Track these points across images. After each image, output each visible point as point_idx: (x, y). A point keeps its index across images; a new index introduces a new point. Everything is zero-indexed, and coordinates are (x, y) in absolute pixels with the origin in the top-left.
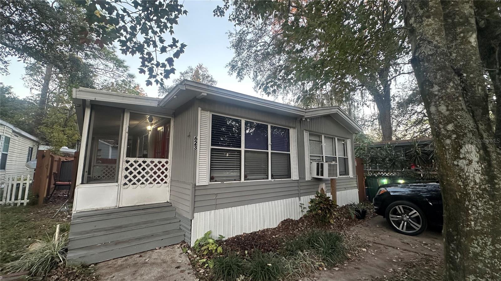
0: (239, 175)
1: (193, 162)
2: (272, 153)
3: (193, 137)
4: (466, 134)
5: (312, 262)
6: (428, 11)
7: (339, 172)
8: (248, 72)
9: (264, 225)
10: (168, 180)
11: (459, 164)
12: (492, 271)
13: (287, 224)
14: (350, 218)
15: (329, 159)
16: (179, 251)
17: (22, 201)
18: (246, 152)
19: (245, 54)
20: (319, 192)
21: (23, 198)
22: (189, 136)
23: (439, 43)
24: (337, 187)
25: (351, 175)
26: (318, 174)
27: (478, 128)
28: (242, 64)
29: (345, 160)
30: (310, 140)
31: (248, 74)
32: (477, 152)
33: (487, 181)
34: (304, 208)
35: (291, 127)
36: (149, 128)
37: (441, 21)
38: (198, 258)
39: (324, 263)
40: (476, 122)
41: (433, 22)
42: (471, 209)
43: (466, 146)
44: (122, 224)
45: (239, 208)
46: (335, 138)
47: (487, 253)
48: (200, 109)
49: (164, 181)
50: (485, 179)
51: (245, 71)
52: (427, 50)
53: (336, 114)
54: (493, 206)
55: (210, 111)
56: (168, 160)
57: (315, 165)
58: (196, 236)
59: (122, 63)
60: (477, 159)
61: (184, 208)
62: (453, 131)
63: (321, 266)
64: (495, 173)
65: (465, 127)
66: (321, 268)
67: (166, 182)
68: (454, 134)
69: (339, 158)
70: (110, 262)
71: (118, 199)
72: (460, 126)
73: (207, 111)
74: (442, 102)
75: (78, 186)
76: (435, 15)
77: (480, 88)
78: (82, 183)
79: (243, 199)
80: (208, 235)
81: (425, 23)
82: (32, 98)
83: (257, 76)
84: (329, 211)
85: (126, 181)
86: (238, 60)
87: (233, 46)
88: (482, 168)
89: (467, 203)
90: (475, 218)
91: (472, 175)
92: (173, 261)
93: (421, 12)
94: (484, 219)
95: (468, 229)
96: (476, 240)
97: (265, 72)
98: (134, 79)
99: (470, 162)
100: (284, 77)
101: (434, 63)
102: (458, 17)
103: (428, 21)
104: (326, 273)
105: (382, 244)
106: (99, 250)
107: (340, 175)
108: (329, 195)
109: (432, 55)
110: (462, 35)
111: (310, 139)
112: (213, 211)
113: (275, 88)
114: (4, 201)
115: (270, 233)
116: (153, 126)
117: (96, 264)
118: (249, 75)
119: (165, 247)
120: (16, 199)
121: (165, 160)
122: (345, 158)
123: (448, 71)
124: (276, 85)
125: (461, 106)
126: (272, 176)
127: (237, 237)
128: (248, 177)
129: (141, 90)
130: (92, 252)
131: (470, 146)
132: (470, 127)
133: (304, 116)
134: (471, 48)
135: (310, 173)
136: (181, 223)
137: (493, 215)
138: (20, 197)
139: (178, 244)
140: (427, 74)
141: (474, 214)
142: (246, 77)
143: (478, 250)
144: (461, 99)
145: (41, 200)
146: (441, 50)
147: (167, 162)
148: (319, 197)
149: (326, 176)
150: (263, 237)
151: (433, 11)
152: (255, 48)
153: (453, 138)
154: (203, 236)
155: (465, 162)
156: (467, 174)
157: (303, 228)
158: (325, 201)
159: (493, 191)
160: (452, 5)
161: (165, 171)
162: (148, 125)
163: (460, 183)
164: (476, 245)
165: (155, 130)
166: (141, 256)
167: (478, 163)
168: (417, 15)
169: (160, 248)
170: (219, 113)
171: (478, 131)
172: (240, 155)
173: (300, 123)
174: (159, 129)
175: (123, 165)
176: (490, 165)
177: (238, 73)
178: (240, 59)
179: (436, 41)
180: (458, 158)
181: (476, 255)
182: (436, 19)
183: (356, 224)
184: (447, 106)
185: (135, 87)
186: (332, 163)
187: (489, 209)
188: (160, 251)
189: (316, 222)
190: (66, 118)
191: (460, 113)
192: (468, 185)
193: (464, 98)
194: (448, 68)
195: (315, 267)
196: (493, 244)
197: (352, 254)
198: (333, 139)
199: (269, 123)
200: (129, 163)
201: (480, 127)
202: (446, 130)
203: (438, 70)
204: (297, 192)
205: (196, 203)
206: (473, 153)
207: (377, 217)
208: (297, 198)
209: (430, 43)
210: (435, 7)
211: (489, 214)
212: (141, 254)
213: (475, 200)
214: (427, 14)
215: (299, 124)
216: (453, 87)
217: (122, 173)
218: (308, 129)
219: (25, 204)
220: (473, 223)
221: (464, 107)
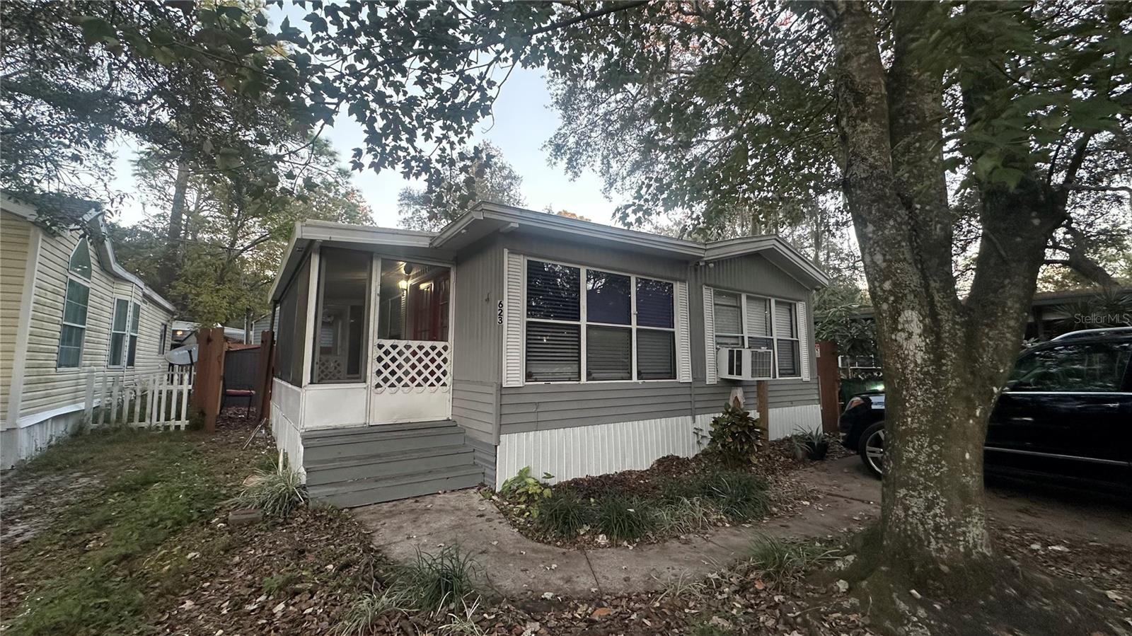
0: (577, 370)
1: (496, 342)
2: (638, 330)
3: (496, 302)
4: (905, 295)
5: (705, 514)
6: (863, 111)
7: (779, 370)
8: (589, 159)
9: (624, 464)
10: (448, 379)
11: (898, 338)
12: (926, 480)
13: (668, 464)
14: (794, 457)
15: (754, 342)
16: (478, 497)
17: (178, 423)
18: (589, 327)
19: (583, 120)
20: (731, 404)
21: (178, 417)
22: (488, 300)
23: (877, 161)
24: (770, 400)
25: (805, 375)
26: (731, 372)
27: (927, 287)
28: (577, 143)
29: (793, 346)
30: (715, 304)
31: (591, 164)
32: (920, 321)
33: (932, 361)
34: (703, 437)
35: (676, 280)
36: (404, 284)
37: (882, 126)
38: (511, 506)
39: (727, 517)
40: (924, 277)
41: (870, 128)
42: (908, 401)
43: (906, 312)
44: (379, 452)
45: (577, 430)
46: (770, 300)
47: (923, 458)
48: (506, 251)
49: (441, 382)
50: (929, 358)
51: (584, 157)
52: (860, 171)
53: (772, 251)
54: (935, 395)
55: (524, 255)
56: (447, 344)
57: (725, 353)
58: (505, 473)
59: (326, 145)
60: (919, 331)
61: (482, 427)
62: (890, 291)
63: (721, 520)
64: (945, 350)
65: (906, 286)
66: (719, 524)
67: (444, 384)
68: (891, 295)
69: (778, 340)
70: (371, 508)
71: (368, 412)
72: (900, 283)
73: (519, 254)
74: (878, 249)
75: (305, 386)
76: (874, 116)
77: (939, 226)
78: (312, 383)
79: (585, 414)
80: (523, 474)
81: (859, 129)
82: (146, 223)
83: (609, 166)
84: (747, 440)
85: (379, 380)
86: (568, 132)
87: (557, 102)
88: (927, 344)
89: (904, 393)
90: (912, 412)
91: (911, 354)
92: (472, 509)
93: (855, 111)
94: (923, 412)
95: (903, 428)
96: (912, 442)
97: (626, 155)
98: (350, 180)
99: (910, 334)
100: (655, 194)
101: (869, 190)
102: (912, 116)
103: (863, 127)
104: (729, 529)
105: (842, 497)
106: (351, 488)
107: (781, 375)
108: (754, 414)
109: (865, 179)
110: (917, 145)
111: (716, 302)
112: (532, 434)
113: (640, 214)
114: (148, 421)
115: (634, 477)
116: (411, 282)
117: (351, 509)
118: (593, 165)
119: (453, 491)
120: (168, 418)
121: (443, 344)
122: (792, 341)
123: (887, 203)
124: (641, 210)
125: (903, 254)
126: (639, 373)
127: (576, 481)
128: (594, 375)
129: (358, 198)
130: (343, 489)
131: (910, 312)
132: (912, 285)
133: (703, 257)
134: (929, 166)
135: (716, 370)
136: (477, 454)
137: (934, 408)
138: (173, 415)
139: (473, 488)
140: (859, 206)
141: (912, 407)
142: (586, 171)
143: (912, 456)
144: (904, 244)
145: (210, 420)
146: (878, 171)
147: (445, 348)
148: (730, 414)
149: (746, 375)
150: (621, 481)
151: (870, 110)
152: (604, 105)
153: (890, 302)
154: (516, 475)
155: (904, 335)
156: (906, 352)
157: (697, 471)
158: (741, 420)
159: (938, 375)
160: (908, 96)
161: (442, 364)
162: (402, 279)
163: (899, 366)
164: (911, 449)
165: (415, 288)
166: (416, 501)
167: (920, 336)
168: (850, 115)
169: (445, 492)
170: (540, 257)
171: (927, 291)
172: (579, 333)
173: (696, 270)
174: (423, 286)
175: (373, 352)
176: (939, 338)
177: (570, 160)
178: (574, 132)
179: (873, 157)
180: (895, 330)
181: (910, 461)
182: (875, 124)
183: (805, 467)
184: (884, 255)
185: (347, 193)
186: (759, 350)
187: (930, 399)
188: (446, 495)
189: (724, 462)
190: (223, 264)
191: (900, 265)
192: (906, 368)
193: (911, 242)
194: (888, 198)
195: (709, 522)
196: (930, 446)
197: (781, 509)
198: (766, 302)
199: (633, 273)
200: (384, 349)
201: (933, 284)
202: (882, 289)
203: (873, 201)
204: (688, 406)
205: (503, 416)
206: (915, 322)
207: (852, 457)
208: (689, 418)
209: (864, 159)
210: (874, 105)
211: (930, 406)
212: (417, 498)
213: (914, 389)
214: (863, 115)
215: (693, 273)
216: (893, 227)
217: (372, 367)
218: (713, 283)
219: (183, 428)
220: (909, 419)
221: (908, 256)
